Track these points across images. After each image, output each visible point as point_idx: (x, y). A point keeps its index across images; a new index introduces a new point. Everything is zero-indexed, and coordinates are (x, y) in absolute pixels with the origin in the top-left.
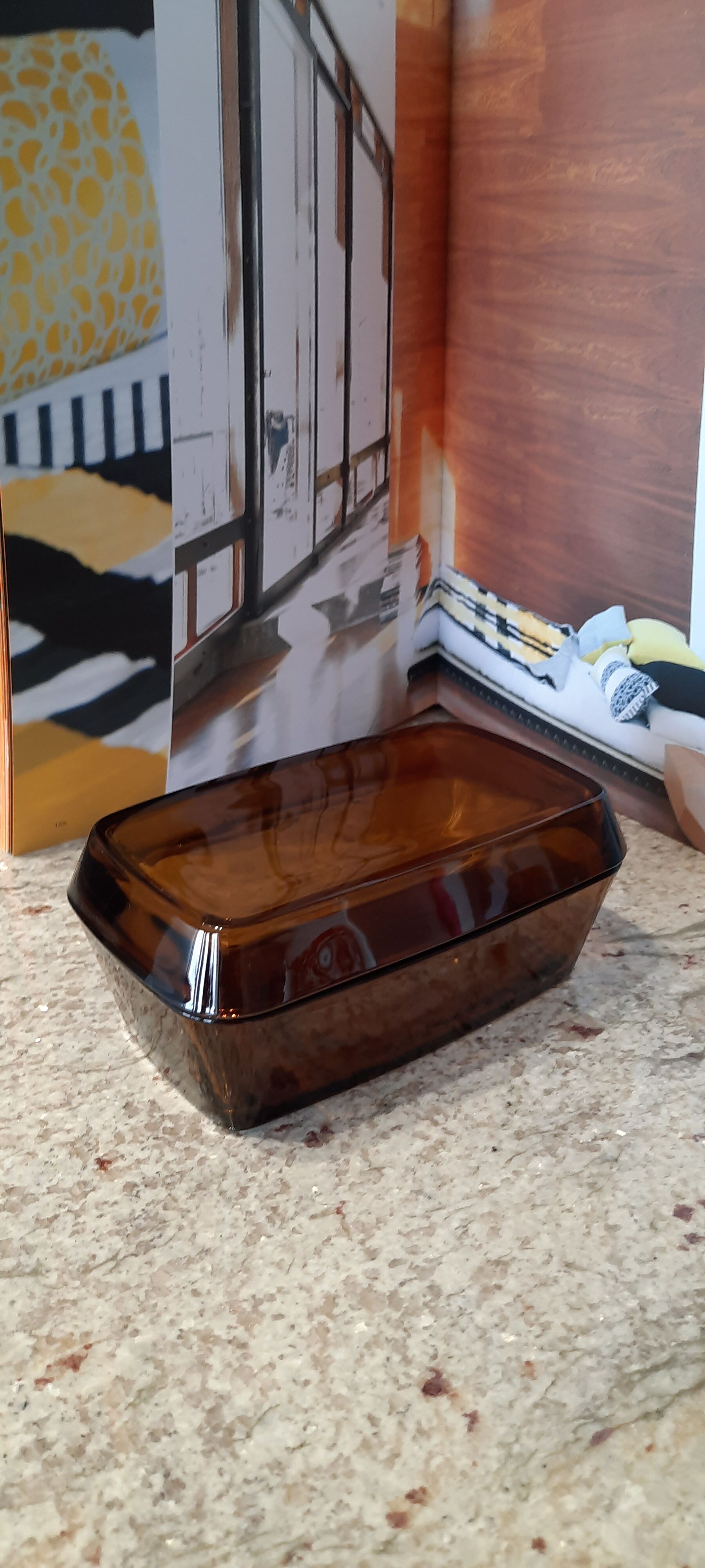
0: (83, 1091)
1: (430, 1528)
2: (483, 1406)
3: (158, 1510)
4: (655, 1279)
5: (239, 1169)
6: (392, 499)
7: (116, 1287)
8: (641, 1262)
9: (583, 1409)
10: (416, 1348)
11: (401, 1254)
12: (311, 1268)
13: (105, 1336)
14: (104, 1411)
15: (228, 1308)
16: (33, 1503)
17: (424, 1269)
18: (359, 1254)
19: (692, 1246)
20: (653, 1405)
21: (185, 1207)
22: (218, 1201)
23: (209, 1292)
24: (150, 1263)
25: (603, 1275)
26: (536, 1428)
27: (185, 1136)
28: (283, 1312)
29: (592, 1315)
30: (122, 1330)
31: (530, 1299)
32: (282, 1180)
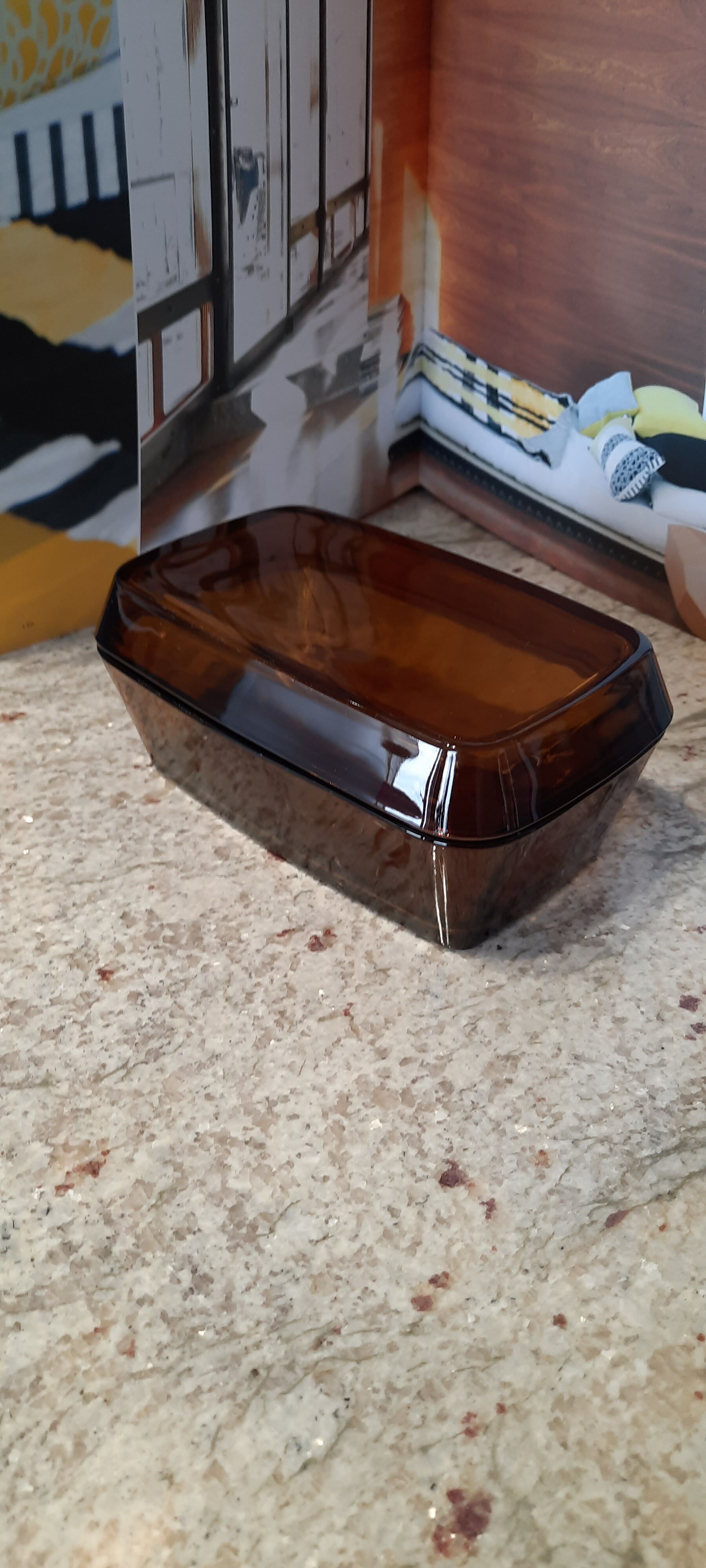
0: (78, 902)
1: (453, 1310)
2: (500, 1195)
3: (188, 1304)
4: (663, 1068)
5: (243, 975)
6: (371, 254)
7: (129, 1093)
8: (649, 1053)
9: (597, 1193)
10: (430, 1142)
11: (411, 1053)
12: (322, 1069)
13: (121, 1142)
14: (127, 1213)
15: (242, 1110)
16: (64, 1304)
17: (435, 1067)
18: (369, 1054)
19: (698, 1036)
20: (665, 1188)
21: (192, 1014)
22: (225, 1008)
23: (222, 1096)
24: (161, 1070)
25: (612, 1066)
26: (552, 1213)
27: (186, 944)
28: (297, 1113)
29: (602, 1105)
30: (138, 1136)
31: (540, 1093)
32: (287, 984)
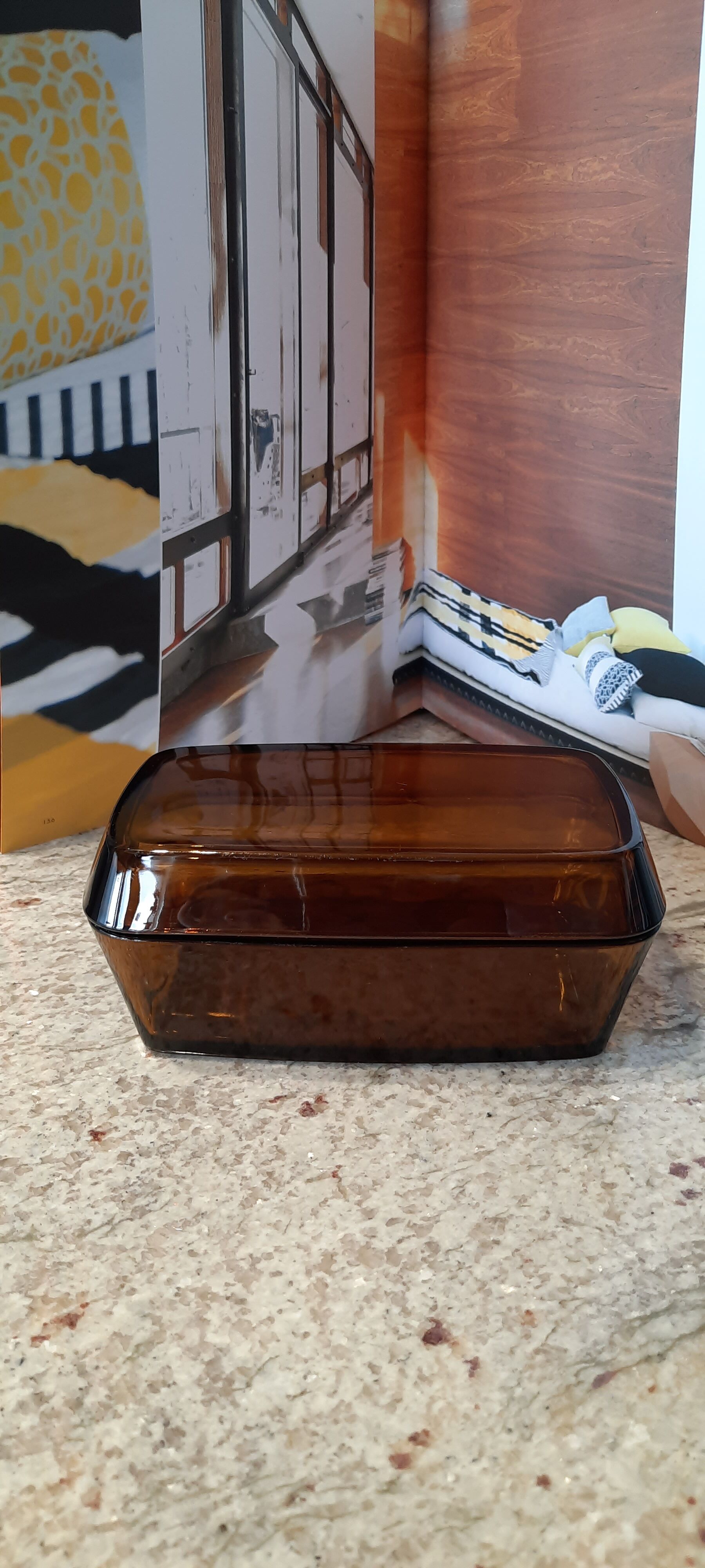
0: (76, 1068)
1: (433, 1468)
2: (484, 1353)
3: (158, 1457)
4: (653, 1232)
5: (234, 1138)
6: (375, 502)
7: (112, 1249)
8: (639, 1217)
9: (584, 1354)
10: (414, 1299)
11: (398, 1214)
12: (308, 1229)
13: (101, 1295)
14: (101, 1365)
15: (225, 1267)
16: (31, 1454)
17: (421, 1227)
18: (356, 1214)
19: (688, 1201)
20: (654, 1349)
21: (180, 1174)
22: (213, 1168)
23: (206, 1252)
24: (146, 1227)
25: (600, 1229)
26: (537, 1373)
27: (179, 1108)
28: (280, 1270)
29: (590, 1267)
30: (118, 1290)
31: (528, 1254)
32: (277, 1147)
